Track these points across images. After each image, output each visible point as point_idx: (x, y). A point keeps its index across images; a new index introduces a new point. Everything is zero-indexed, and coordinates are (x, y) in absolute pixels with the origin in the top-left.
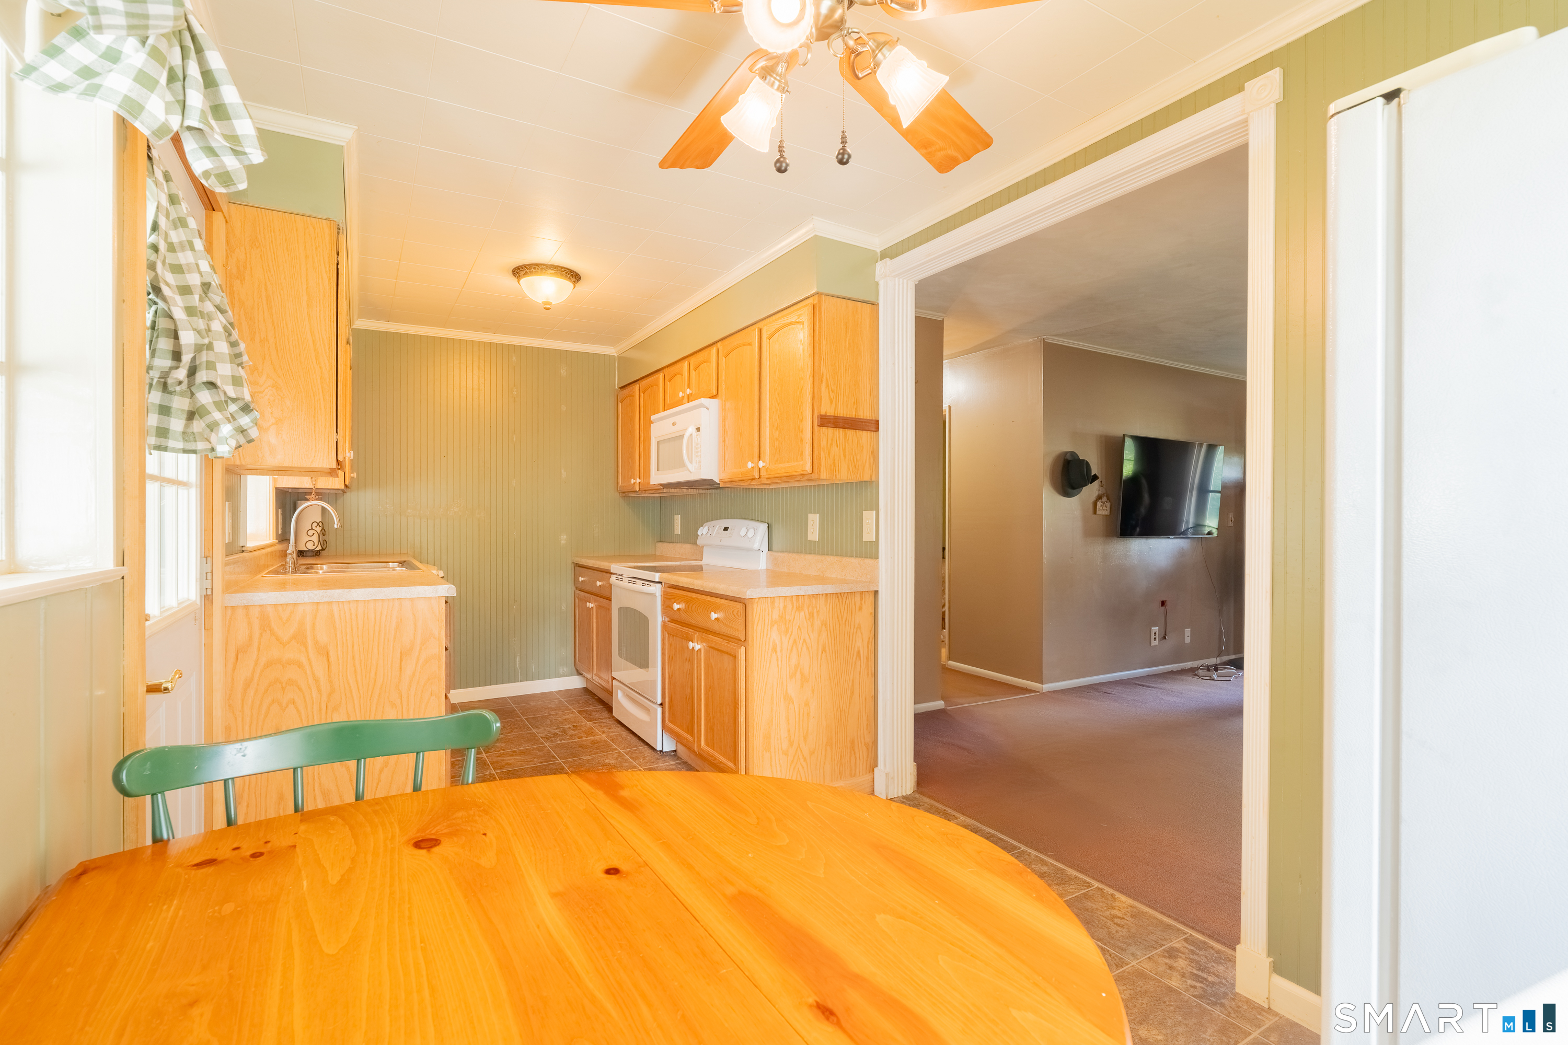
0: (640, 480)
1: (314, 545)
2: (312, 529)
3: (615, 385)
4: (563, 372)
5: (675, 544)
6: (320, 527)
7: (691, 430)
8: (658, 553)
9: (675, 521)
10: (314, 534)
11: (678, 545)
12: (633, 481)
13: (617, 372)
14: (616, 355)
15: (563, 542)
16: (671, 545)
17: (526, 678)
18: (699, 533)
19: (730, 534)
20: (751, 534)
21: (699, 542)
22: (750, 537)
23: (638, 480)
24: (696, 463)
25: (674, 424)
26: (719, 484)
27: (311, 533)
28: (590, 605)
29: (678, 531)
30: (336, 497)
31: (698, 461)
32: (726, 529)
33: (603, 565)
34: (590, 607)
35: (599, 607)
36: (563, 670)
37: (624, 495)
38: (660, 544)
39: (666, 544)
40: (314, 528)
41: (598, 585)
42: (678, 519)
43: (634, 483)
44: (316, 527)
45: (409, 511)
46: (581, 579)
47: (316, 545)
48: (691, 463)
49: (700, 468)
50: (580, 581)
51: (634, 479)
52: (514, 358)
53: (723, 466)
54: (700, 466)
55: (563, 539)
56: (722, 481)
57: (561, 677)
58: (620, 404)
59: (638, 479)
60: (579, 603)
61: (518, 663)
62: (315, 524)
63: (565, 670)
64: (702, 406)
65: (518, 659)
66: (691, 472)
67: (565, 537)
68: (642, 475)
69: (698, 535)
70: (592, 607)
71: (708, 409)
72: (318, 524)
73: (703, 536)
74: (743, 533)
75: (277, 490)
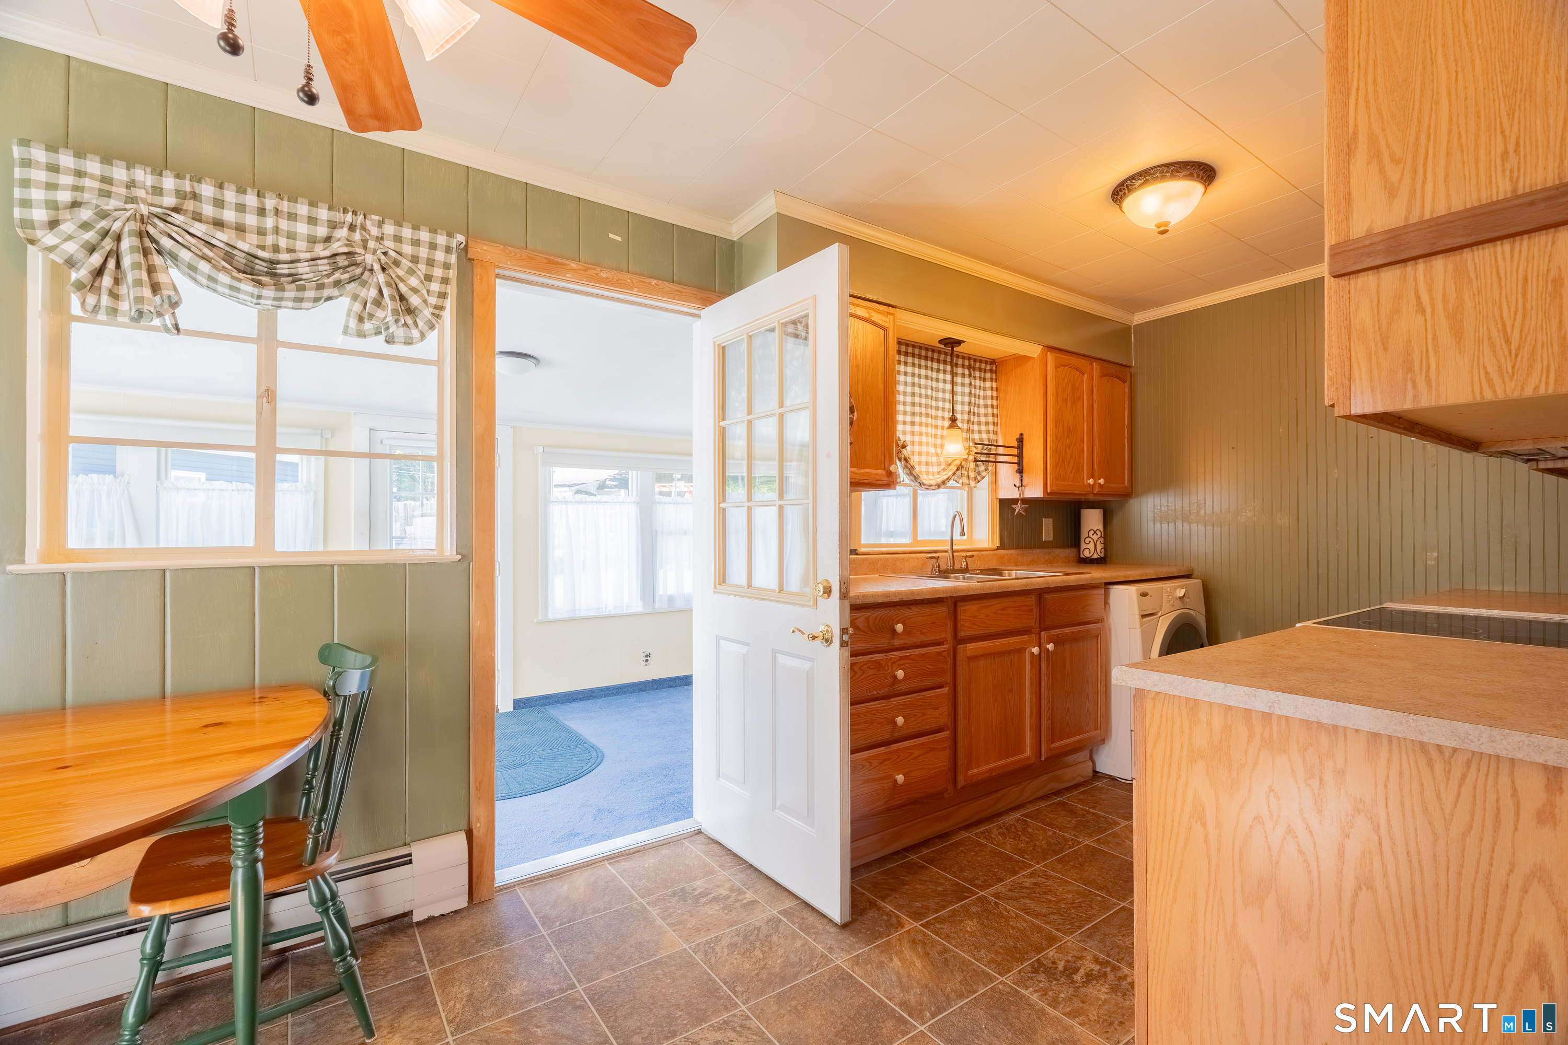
1: (1092, 553)
2: (1088, 537)
6: (1097, 535)
10: (1091, 542)
27: (1089, 540)
30: (1121, 504)
40: (1091, 535)
44: (1094, 535)
47: (1094, 553)
62: (1092, 532)
72: (1095, 532)
75: (1000, 500)
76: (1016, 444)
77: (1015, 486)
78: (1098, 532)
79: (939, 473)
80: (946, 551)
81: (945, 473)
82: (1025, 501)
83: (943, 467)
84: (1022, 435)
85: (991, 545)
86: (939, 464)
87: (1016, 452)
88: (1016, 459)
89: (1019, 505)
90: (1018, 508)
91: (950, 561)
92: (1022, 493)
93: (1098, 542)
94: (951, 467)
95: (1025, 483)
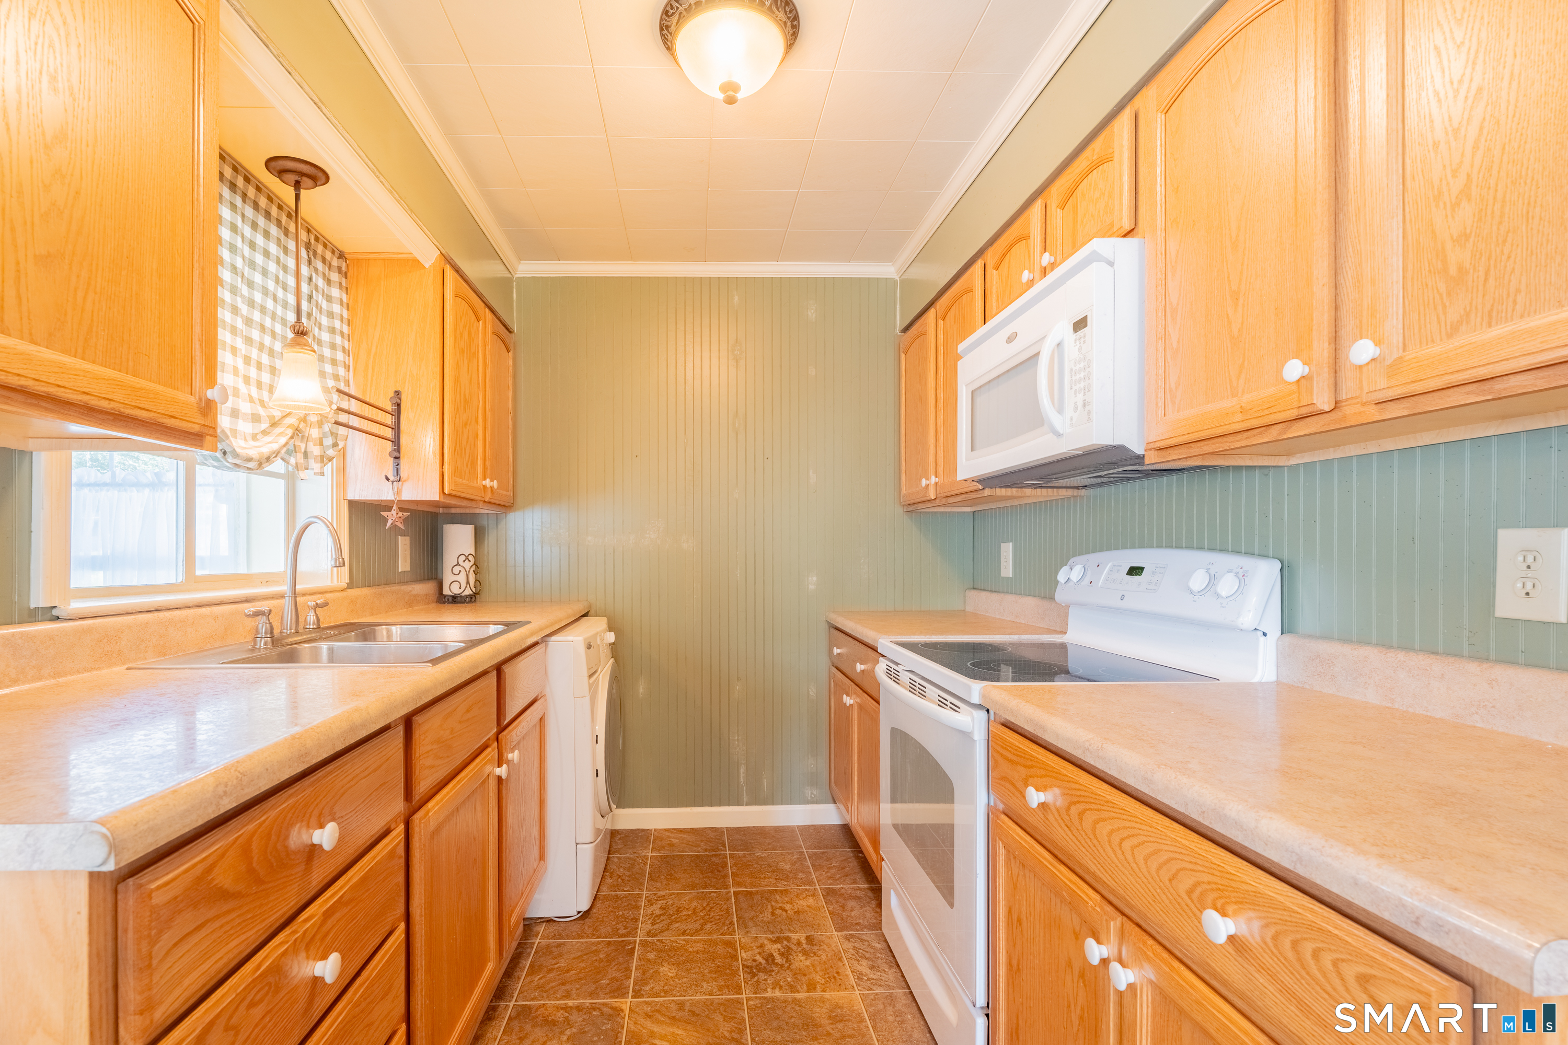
0: (937, 479)
1: (460, 588)
2: (458, 564)
3: (895, 328)
4: (812, 314)
5: (1002, 595)
6: (470, 561)
7: (1063, 330)
8: (969, 609)
9: (1003, 554)
10: (460, 572)
11: (1010, 598)
12: (924, 482)
13: (898, 306)
14: (897, 278)
15: (812, 587)
16: (995, 596)
17: (756, 800)
18: (1061, 577)
19: (1149, 583)
20: (1226, 586)
21: (1060, 596)
22: (1224, 594)
23: (933, 480)
24: (1076, 409)
25: (1010, 340)
26: (1142, 457)
27: (456, 570)
28: (848, 700)
29: (1007, 570)
30: (497, 519)
31: (1080, 404)
32: (1135, 571)
33: (867, 633)
34: (848, 705)
35: (861, 707)
36: (812, 793)
37: (910, 509)
38: (972, 594)
39: (984, 594)
40: (461, 562)
41: (858, 670)
42: (1007, 550)
43: (927, 486)
44: (464, 561)
45: (589, 538)
46: (836, 651)
47: (463, 587)
48: (1060, 411)
49: (1089, 419)
50: (835, 654)
51: (927, 479)
52: (736, 299)
53: (1161, 404)
54: (1089, 413)
55: (812, 582)
56: (1152, 446)
57: (808, 803)
58: (903, 357)
59: (933, 477)
60: (836, 692)
61: (742, 775)
62: (463, 558)
63: (815, 792)
64: (1095, 257)
65: (742, 770)
66: (1059, 435)
67: (815, 579)
68: (940, 469)
69: (1057, 582)
70: (851, 705)
71: (1111, 264)
72: (467, 558)
73: (1070, 584)
74: (1198, 581)
75: (353, 504)
76: (389, 407)
77: (388, 479)
78: (471, 558)
79: (254, 437)
80: (280, 596)
81: (268, 439)
82: (404, 506)
83: (264, 426)
84: (398, 393)
85: (335, 582)
86: (256, 418)
87: (389, 420)
88: (389, 433)
89: (394, 512)
90: (393, 517)
91: (289, 617)
92: (399, 492)
93: (471, 572)
94: (278, 430)
95: (403, 474)
